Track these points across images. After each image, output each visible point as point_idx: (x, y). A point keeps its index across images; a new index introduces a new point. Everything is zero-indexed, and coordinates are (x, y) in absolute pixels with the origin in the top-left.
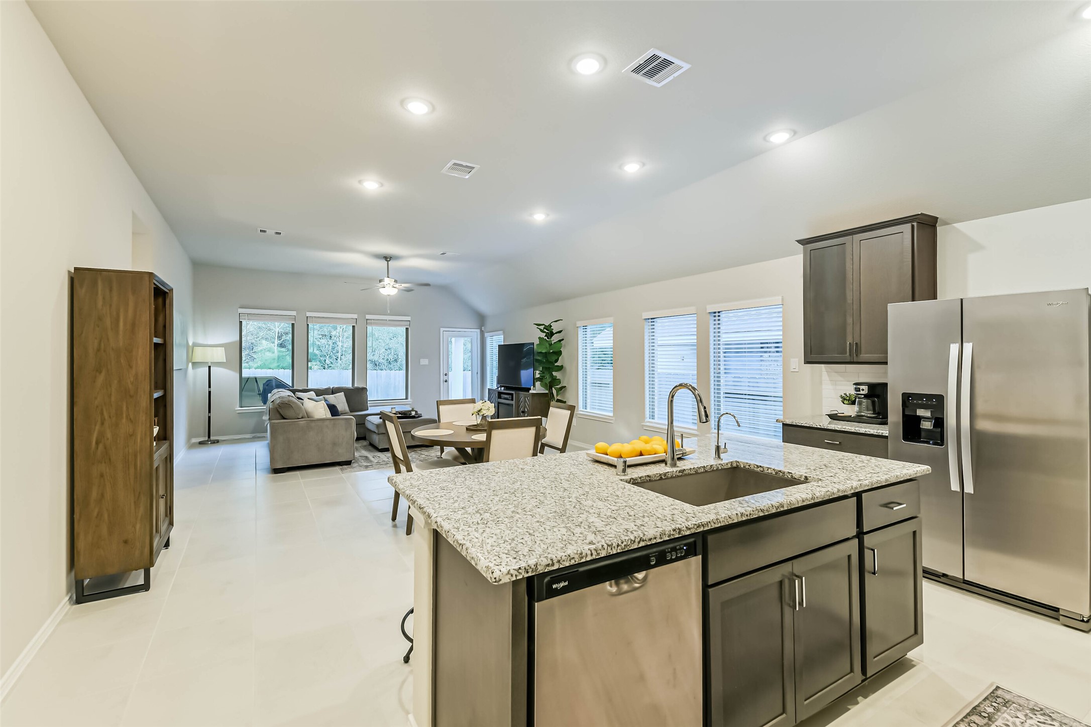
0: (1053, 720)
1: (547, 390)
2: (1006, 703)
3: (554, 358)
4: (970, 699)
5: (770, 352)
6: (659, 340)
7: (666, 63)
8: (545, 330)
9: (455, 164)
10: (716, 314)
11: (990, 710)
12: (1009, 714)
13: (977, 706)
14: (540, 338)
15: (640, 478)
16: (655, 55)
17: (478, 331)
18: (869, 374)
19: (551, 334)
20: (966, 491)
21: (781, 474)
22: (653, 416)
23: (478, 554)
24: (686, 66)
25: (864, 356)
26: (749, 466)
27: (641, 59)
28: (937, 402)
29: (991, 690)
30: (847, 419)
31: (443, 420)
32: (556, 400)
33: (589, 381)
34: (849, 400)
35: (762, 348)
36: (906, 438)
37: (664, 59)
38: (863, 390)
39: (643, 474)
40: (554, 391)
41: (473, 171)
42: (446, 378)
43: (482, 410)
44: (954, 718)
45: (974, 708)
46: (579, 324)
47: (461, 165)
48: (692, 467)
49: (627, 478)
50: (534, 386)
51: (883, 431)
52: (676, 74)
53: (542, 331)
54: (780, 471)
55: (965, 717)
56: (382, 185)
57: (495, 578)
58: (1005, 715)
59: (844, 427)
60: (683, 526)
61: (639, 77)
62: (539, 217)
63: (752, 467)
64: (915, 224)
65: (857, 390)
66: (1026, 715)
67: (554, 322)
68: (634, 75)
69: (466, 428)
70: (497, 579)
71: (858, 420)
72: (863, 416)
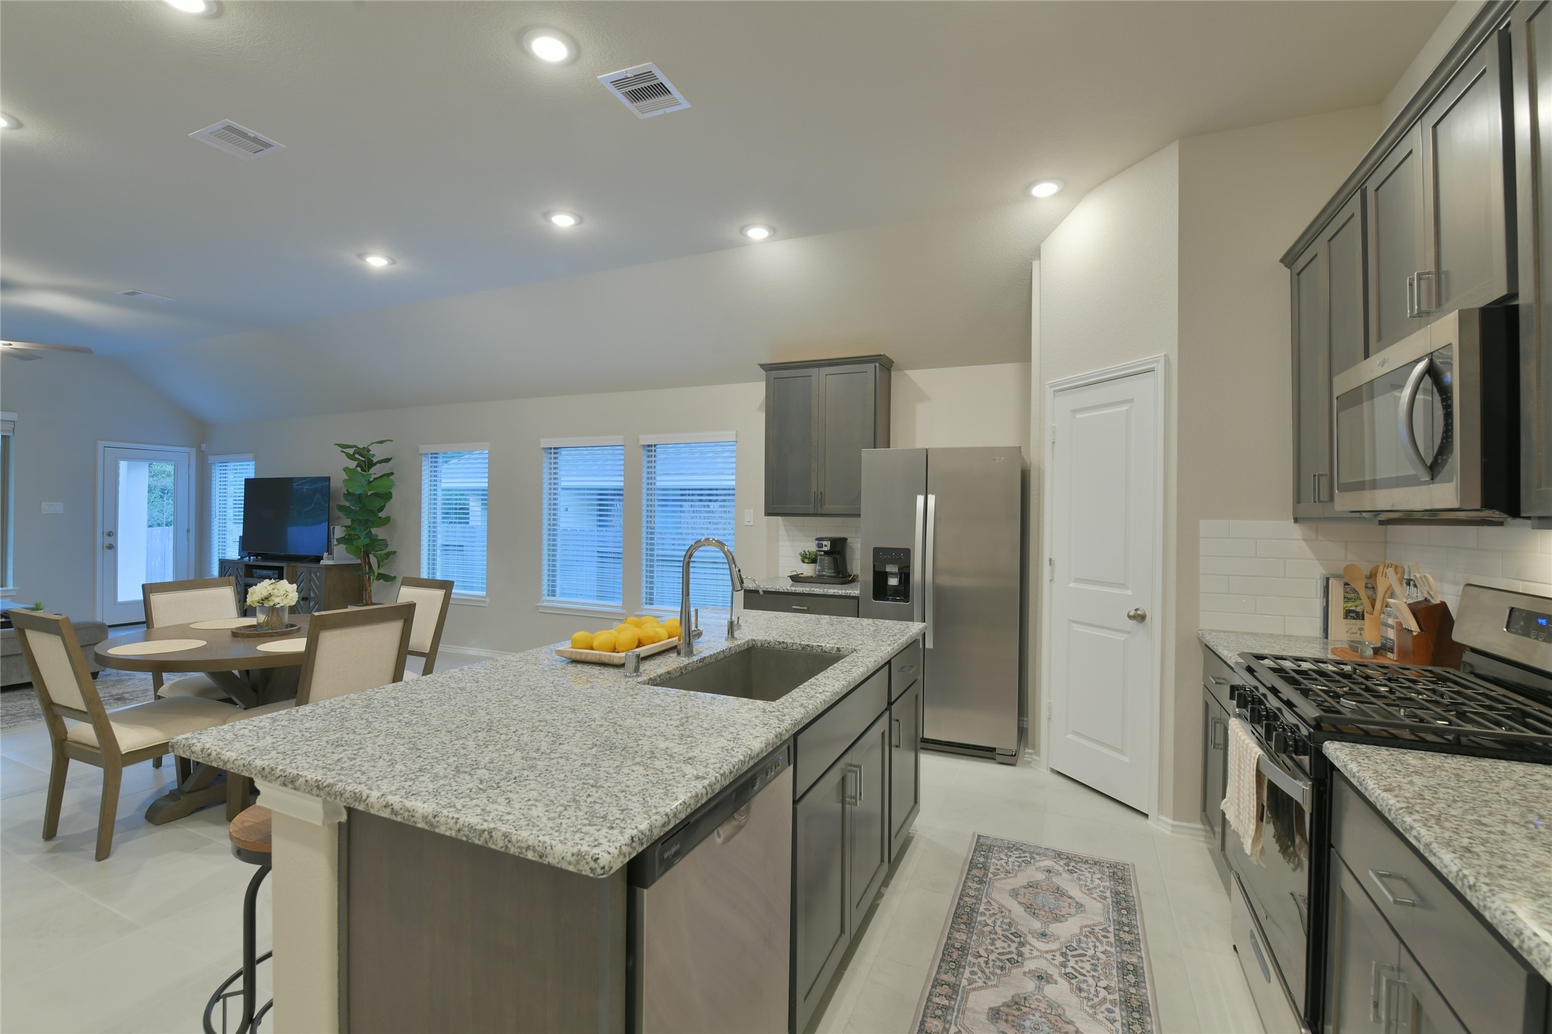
0: (1024, 852)
1: (360, 558)
2: (990, 849)
3: (377, 503)
4: (965, 855)
5: (692, 501)
6: (565, 481)
7: (660, 90)
8: (357, 456)
9: (229, 128)
10: (650, 448)
11: (982, 860)
12: (995, 858)
13: (971, 860)
14: (346, 470)
15: (660, 677)
16: (651, 72)
17: (193, 451)
18: (831, 528)
19: (368, 464)
20: (927, 647)
21: (809, 648)
22: (554, 591)
23: (541, 838)
24: (685, 105)
25: (828, 508)
26: (769, 643)
27: (629, 71)
28: (903, 557)
29: (975, 840)
30: (810, 580)
31: (160, 620)
32: (376, 574)
33: (439, 542)
34: (809, 559)
35: (682, 495)
36: (876, 598)
37: (661, 83)
38: (826, 546)
39: (661, 671)
40: (373, 560)
41: (266, 151)
42: (109, 540)
43: (272, 598)
44: (960, 878)
45: (971, 862)
46: (424, 449)
47: (243, 135)
48: (712, 653)
49: (644, 678)
50: (330, 553)
51: (854, 591)
52: (668, 110)
53: (351, 457)
54: (808, 645)
55: (968, 874)
56: (19, 125)
57: (603, 868)
58: (993, 860)
59: (812, 589)
60: (782, 730)
61: (619, 95)
62: (377, 262)
63: (772, 644)
64: (877, 364)
65: (820, 546)
66: (1006, 855)
67: (378, 443)
68: (613, 89)
69: (232, 632)
70: (607, 868)
71: (820, 580)
72: (824, 576)
